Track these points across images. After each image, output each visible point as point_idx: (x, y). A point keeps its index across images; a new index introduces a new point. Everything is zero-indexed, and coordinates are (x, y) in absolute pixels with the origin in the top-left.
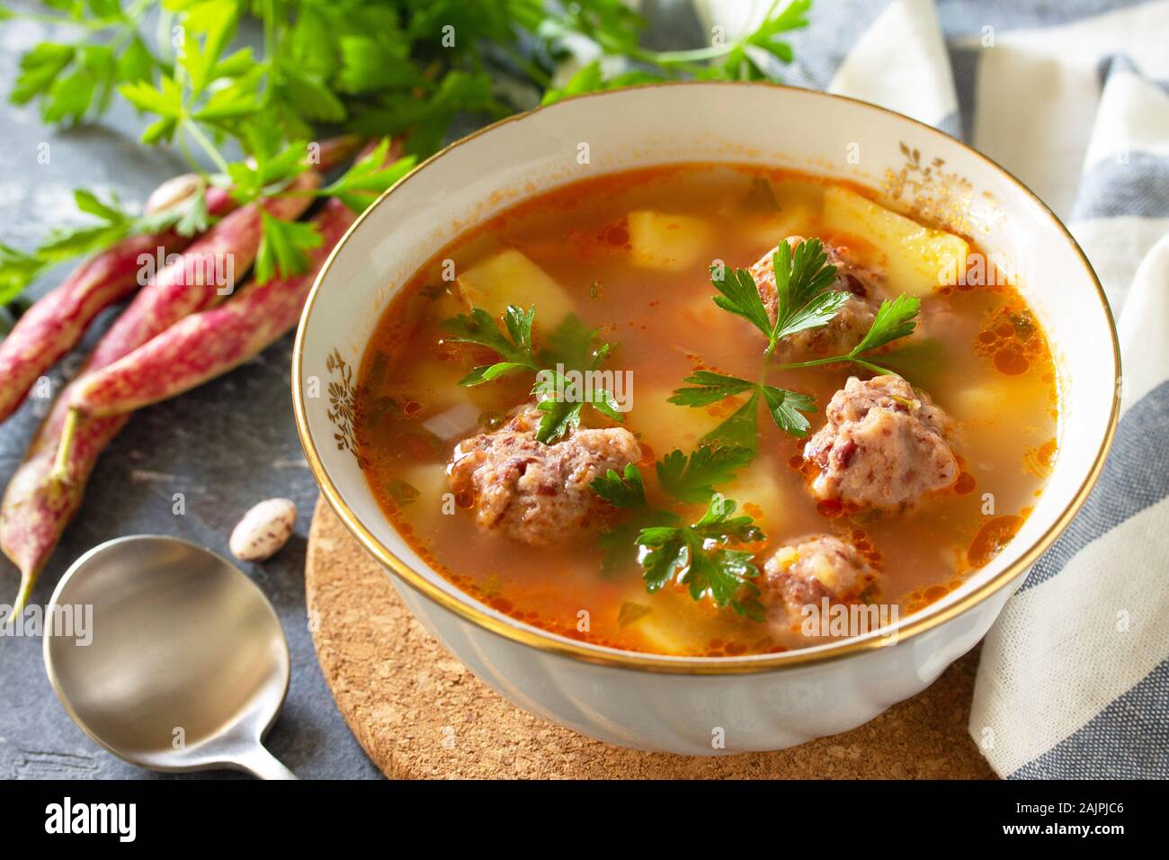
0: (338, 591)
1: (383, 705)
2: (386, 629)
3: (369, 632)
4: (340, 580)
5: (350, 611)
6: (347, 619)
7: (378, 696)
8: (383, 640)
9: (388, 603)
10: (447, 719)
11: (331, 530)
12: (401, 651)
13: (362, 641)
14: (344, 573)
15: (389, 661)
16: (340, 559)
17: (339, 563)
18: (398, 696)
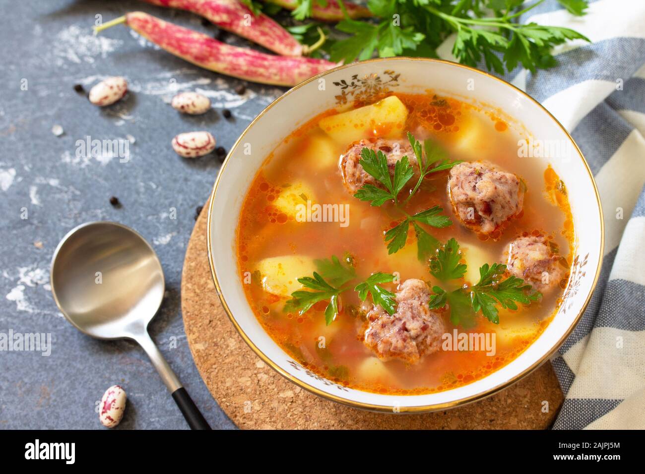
0: (216, 370)
1: (264, 425)
2: (248, 384)
3: (241, 388)
4: (215, 364)
5: (227, 380)
6: (228, 384)
7: (260, 422)
8: (249, 390)
9: (242, 369)
10: (296, 423)
11: (198, 337)
12: (260, 394)
13: (240, 394)
14: (215, 359)
15: (257, 401)
16: (210, 353)
17: (210, 354)
18: (269, 418)
